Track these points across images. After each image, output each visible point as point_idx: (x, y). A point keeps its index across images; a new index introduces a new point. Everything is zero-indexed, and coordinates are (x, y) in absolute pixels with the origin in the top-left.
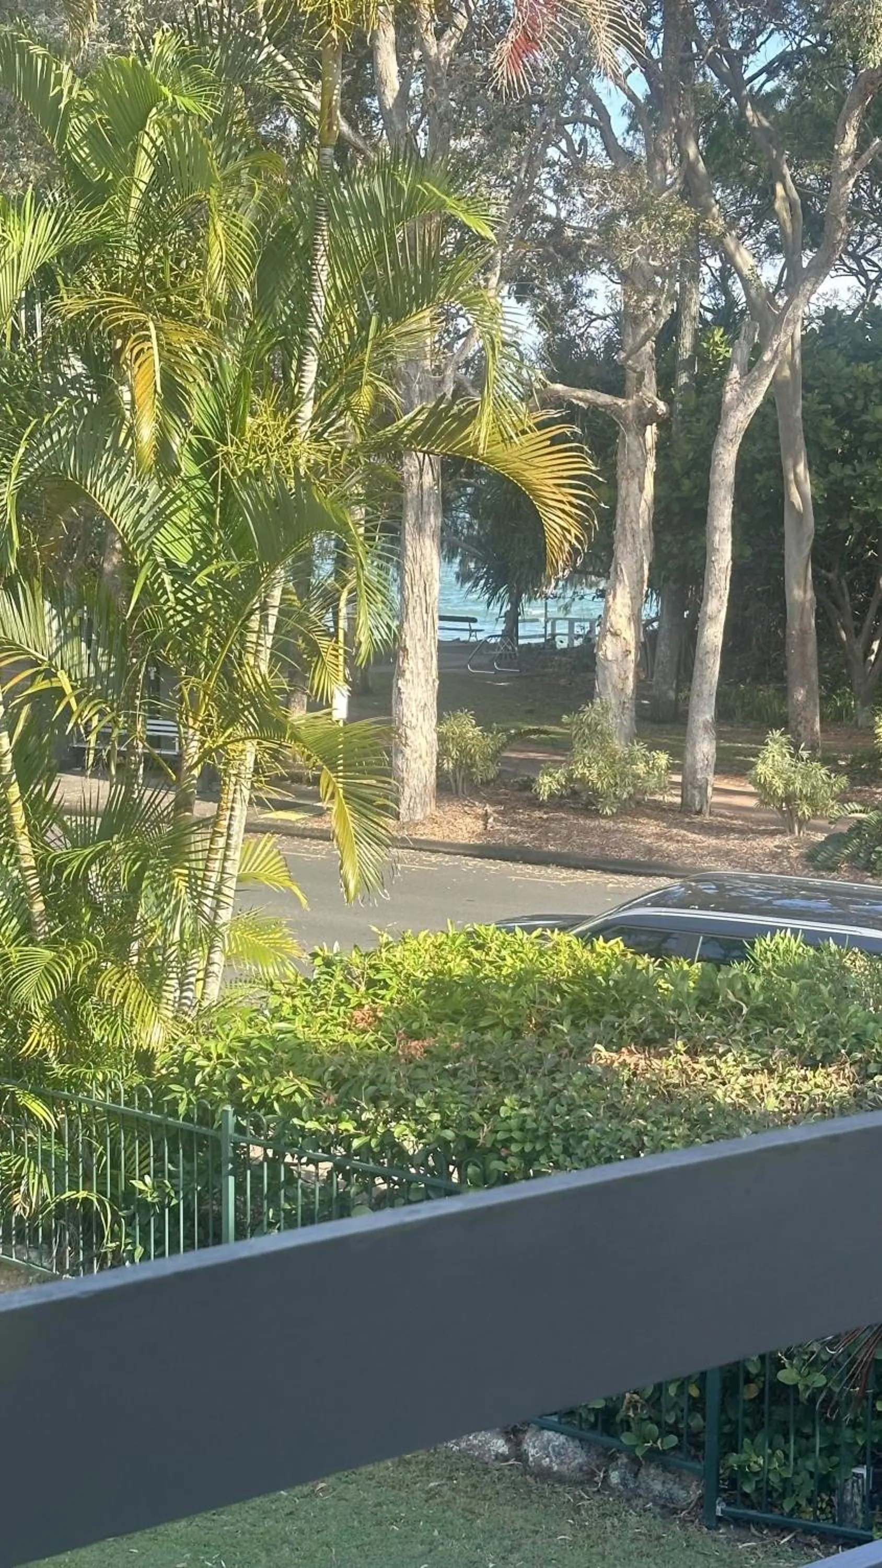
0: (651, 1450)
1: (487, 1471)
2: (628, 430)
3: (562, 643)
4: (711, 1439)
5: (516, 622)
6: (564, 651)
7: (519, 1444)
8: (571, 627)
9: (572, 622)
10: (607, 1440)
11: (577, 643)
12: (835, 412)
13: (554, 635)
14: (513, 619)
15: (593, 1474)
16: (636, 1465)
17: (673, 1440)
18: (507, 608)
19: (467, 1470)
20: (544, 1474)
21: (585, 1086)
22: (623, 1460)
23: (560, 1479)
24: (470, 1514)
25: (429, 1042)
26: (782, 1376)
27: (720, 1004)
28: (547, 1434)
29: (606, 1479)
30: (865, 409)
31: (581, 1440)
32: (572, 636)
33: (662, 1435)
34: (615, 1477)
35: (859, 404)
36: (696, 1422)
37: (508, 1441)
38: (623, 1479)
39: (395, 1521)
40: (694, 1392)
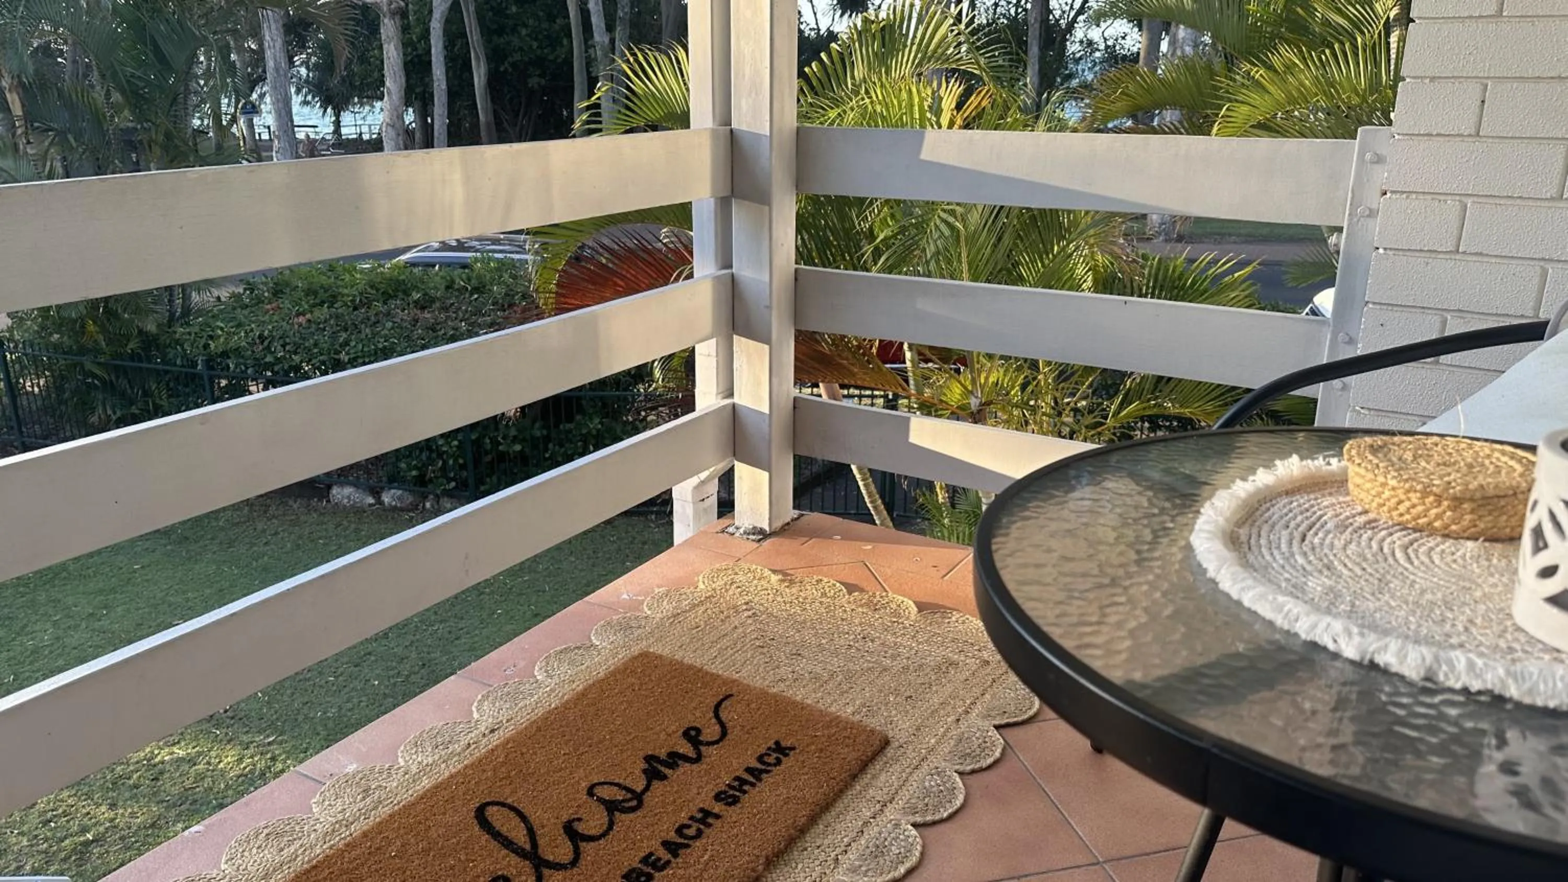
0: (444, 489)
1: (365, 512)
2: (384, 16)
3: (366, 137)
4: (471, 481)
5: (340, 126)
6: (368, 141)
7: (380, 498)
8: (370, 130)
9: (370, 126)
10: (422, 489)
11: (374, 136)
12: (492, 8)
13: (361, 134)
14: (337, 124)
15: (418, 505)
16: (437, 497)
17: (453, 484)
18: (333, 119)
19: (354, 513)
20: (394, 509)
21: (392, 328)
22: (431, 497)
23: (402, 509)
24: (357, 530)
25: (308, 316)
26: (501, 448)
27: (456, 287)
28: (393, 491)
29: (424, 505)
30: (506, 8)
31: (410, 491)
32: (371, 134)
33: (448, 483)
34: (428, 505)
35: (504, 5)
36: (465, 474)
37: (374, 497)
38: (432, 506)
39: (320, 538)
40: (461, 461)
